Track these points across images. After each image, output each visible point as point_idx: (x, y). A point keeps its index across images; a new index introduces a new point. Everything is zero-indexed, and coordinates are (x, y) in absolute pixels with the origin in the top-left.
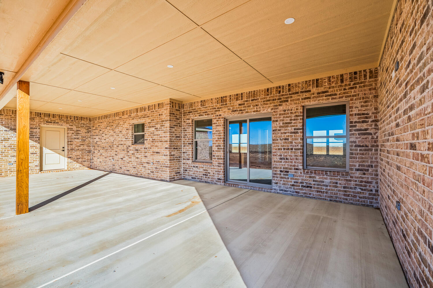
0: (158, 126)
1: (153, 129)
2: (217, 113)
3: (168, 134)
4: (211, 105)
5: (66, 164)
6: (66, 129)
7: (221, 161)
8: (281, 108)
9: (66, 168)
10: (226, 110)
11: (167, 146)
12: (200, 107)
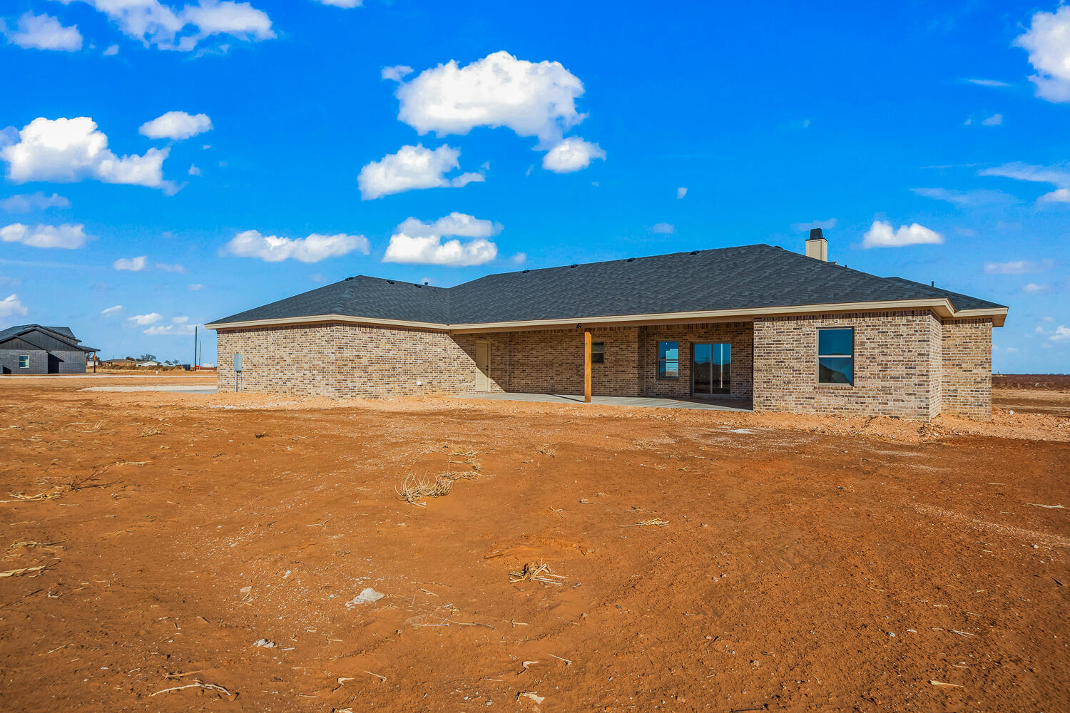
0: (624, 347)
1: (617, 349)
2: (684, 337)
3: (636, 355)
4: (677, 329)
5: (490, 385)
6: (490, 346)
7: (688, 378)
8: (738, 338)
9: (489, 390)
10: (692, 335)
11: (635, 365)
12: (665, 330)
